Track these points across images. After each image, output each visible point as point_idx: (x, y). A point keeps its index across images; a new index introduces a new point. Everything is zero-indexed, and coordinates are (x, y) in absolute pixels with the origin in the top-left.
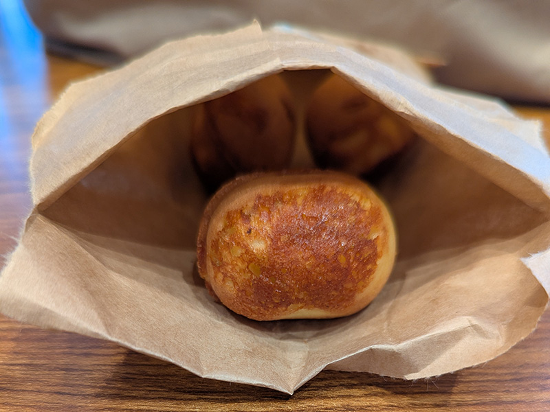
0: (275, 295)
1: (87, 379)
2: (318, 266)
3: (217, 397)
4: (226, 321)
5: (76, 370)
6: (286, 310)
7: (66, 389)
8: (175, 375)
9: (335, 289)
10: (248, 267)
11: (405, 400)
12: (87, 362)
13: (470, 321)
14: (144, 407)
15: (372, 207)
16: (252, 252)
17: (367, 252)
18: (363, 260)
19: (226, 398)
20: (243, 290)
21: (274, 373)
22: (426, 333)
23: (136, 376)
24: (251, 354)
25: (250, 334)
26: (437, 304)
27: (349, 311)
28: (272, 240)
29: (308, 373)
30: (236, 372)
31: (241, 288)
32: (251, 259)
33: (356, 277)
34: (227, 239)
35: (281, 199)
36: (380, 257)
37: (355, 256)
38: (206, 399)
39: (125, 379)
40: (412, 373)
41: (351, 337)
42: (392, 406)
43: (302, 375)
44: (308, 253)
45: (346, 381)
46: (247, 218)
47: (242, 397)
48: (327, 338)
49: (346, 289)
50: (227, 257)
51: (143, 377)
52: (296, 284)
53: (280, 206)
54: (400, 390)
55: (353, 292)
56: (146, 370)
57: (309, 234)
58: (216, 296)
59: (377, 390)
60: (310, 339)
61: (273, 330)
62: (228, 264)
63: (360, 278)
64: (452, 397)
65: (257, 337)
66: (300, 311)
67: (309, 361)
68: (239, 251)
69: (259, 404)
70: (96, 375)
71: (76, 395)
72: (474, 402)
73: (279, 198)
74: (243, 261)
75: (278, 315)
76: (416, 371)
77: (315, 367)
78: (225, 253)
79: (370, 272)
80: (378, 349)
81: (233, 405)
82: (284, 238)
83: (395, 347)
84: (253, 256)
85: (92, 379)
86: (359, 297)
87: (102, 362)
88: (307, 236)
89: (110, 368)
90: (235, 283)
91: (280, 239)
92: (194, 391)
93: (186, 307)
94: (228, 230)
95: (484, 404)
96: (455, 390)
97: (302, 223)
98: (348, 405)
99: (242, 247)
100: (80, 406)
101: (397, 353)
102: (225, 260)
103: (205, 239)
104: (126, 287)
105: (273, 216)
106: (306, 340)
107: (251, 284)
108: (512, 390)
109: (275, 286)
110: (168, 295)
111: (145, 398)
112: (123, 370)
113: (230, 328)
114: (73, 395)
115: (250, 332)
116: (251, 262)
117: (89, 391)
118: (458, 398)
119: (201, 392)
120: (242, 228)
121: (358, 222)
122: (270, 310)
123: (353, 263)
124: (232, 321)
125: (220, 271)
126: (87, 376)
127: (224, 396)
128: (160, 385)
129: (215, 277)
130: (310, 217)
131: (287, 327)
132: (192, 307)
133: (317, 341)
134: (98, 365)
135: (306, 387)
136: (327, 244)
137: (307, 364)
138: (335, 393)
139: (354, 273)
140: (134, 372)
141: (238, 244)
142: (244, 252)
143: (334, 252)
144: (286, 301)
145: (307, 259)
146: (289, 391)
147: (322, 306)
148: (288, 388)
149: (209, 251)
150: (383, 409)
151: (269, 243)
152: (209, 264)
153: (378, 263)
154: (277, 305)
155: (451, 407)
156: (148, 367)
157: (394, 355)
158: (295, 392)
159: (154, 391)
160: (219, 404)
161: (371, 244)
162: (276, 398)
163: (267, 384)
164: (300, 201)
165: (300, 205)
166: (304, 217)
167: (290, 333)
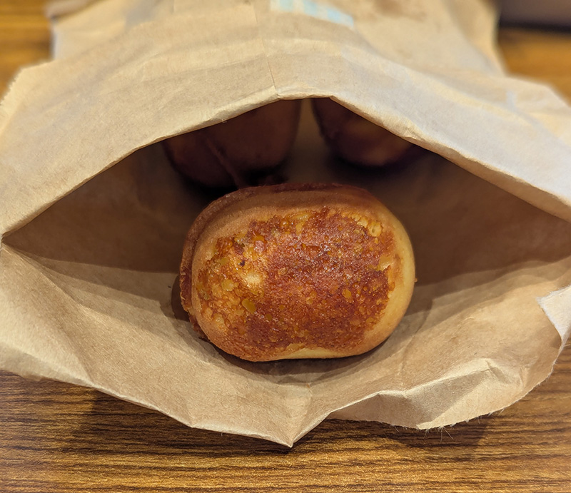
0: (272, 334)
1: (50, 431)
2: (320, 302)
3: (205, 451)
4: (214, 362)
5: (35, 420)
6: (284, 350)
7: (26, 443)
8: (155, 426)
9: (340, 327)
10: (241, 303)
11: (421, 454)
12: (48, 411)
13: (488, 364)
14: (122, 463)
15: (382, 232)
16: (246, 286)
17: (376, 286)
18: (372, 294)
19: (216, 452)
20: (235, 328)
21: (271, 422)
22: (439, 377)
23: (109, 428)
24: (245, 400)
25: (243, 377)
26: (456, 343)
27: (359, 350)
28: (268, 274)
29: (309, 422)
30: (229, 422)
31: (233, 326)
32: (244, 293)
33: (363, 314)
34: (217, 271)
35: (278, 227)
36: (392, 289)
37: (363, 290)
38: (192, 454)
39: (96, 431)
40: (425, 422)
41: (361, 381)
42: (406, 460)
43: (303, 425)
44: (309, 288)
45: (354, 433)
46: (239, 248)
47: (234, 451)
48: (334, 381)
49: (353, 327)
50: (216, 290)
51: (117, 429)
52: (295, 321)
53: (277, 235)
54: (417, 442)
55: (361, 329)
56: (121, 421)
57: (309, 267)
58: (202, 332)
59: (390, 443)
60: (314, 382)
61: (270, 372)
62: (218, 299)
63: (368, 313)
64: (477, 450)
65: (250, 380)
66: (301, 350)
67: (312, 408)
68: (231, 286)
69: (254, 459)
70: (61, 426)
71: (39, 450)
72: (504, 456)
73: (275, 225)
74: (236, 296)
75: (276, 355)
76: (430, 419)
77: (317, 416)
78: (215, 286)
79: (380, 307)
80: (386, 395)
81: (224, 459)
82: (282, 271)
83: (404, 393)
84: (247, 291)
85: (57, 431)
86: (369, 334)
87: (66, 411)
88: (307, 269)
89: (77, 418)
90: (226, 320)
91: (277, 272)
92: (178, 444)
93: (167, 346)
94: (218, 261)
95: (515, 458)
96: (481, 442)
97: (302, 254)
98: (355, 460)
99: (235, 281)
100: (45, 462)
101: (407, 400)
102: (215, 294)
103: (190, 267)
104: (100, 324)
105: (269, 246)
106: (309, 384)
107: (245, 321)
108: (551, 442)
109: (271, 325)
110: (147, 332)
111: (122, 453)
112: (92, 420)
113: (219, 370)
114: (36, 449)
115: (242, 374)
116: (245, 298)
117: (55, 445)
118: (484, 451)
119: (186, 445)
120: (234, 260)
121: (365, 251)
122: (267, 350)
123: (359, 298)
124: (222, 361)
125: (208, 306)
126: (49, 427)
127: (213, 450)
128: (138, 437)
129: (203, 312)
130: (311, 247)
131: (287, 369)
132: (174, 346)
133: (322, 385)
134: (61, 414)
135: (308, 439)
136: (329, 277)
137: (308, 413)
138: (341, 446)
139: (361, 309)
140: (106, 423)
141: (230, 277)
142: (236, 286)
143: (338, 286)
144: (285, 340)
145: (308, 295)
146: (288, 443)
147: (326, 346)
148: (287, 440)
149: (195, 281)
150: (395, 463)
151: (265, 276)
152: (195, 296)
153: (389, 296)
154: (274, 345)
155: (476, 461)
156: (122, 417)
157: (403, 403)
158: (296, 444)
159: (132, 444)
160: (208, 459)
161: (381, 276)
162: (273, 451)
163: (263, 435)
164: (299, 228)
165: (299, 233)
166: (304, 246)
167: (290, 375)
